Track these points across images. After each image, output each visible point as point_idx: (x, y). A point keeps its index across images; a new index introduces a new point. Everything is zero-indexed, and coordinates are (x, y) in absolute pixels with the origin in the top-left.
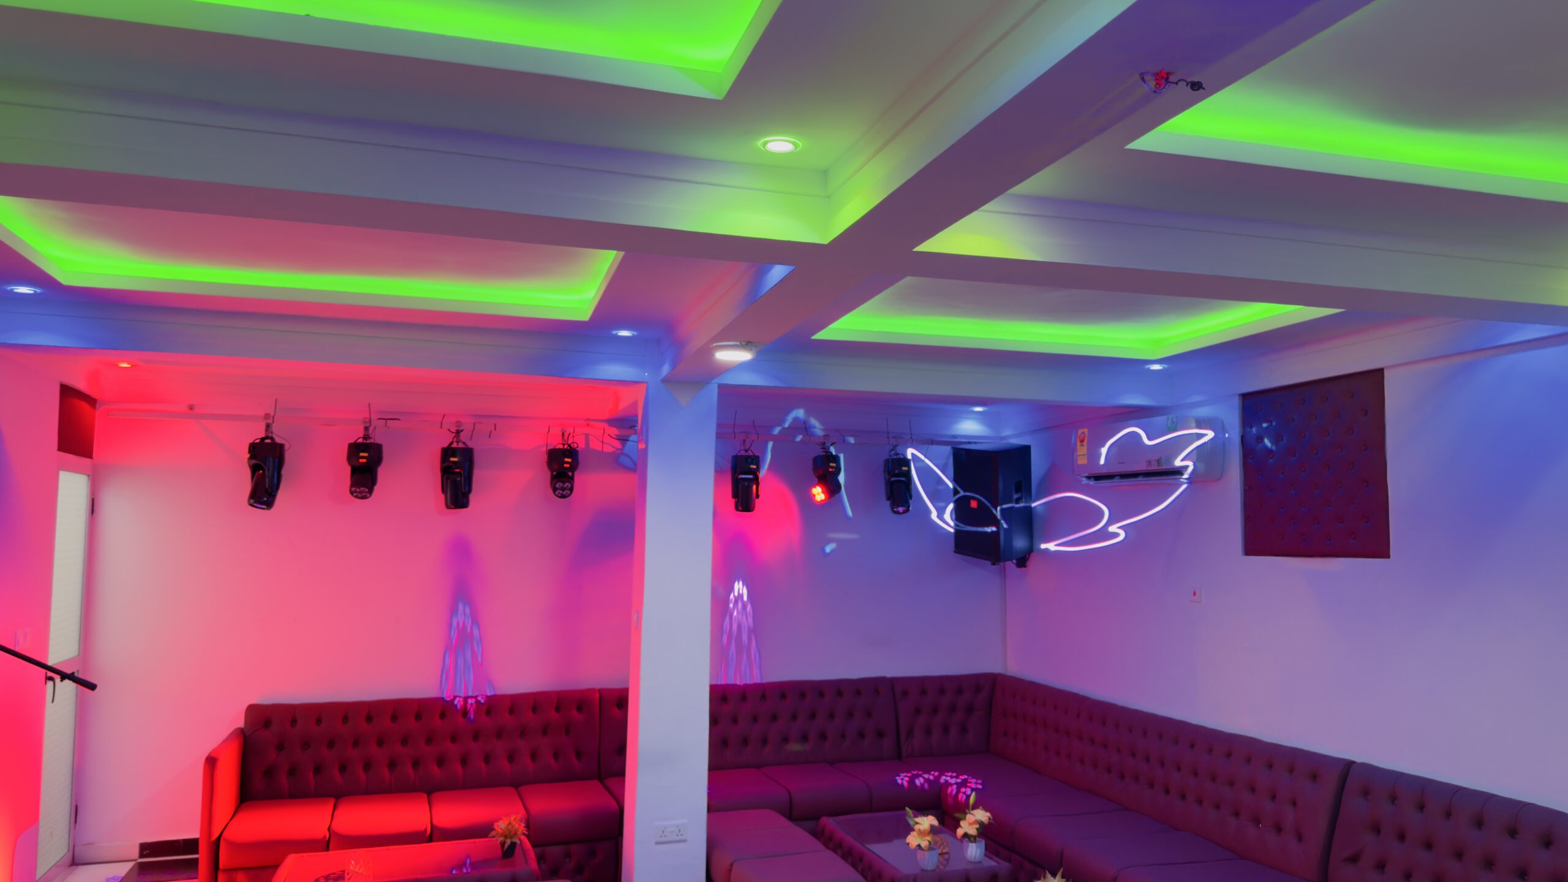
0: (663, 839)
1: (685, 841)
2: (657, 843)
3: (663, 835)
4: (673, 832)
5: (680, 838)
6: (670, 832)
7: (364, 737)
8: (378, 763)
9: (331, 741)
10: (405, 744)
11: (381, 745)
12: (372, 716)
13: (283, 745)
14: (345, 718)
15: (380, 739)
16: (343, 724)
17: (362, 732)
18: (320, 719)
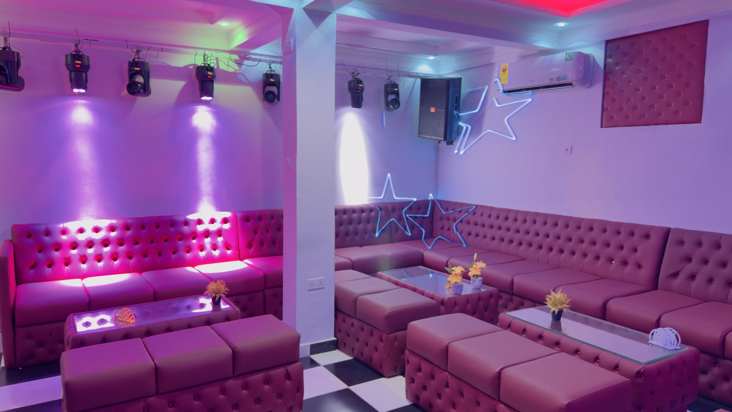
0: (312, 288)
2: (309, 290)
3: (312, 286)
4: (317, 284)
5: (321, 287)
7: (95, 242)
8: (106, 256)
9: (74, 245)
10: (122, 245)
11: (106, 246)
12: (99, 229)
13: (43, 248)
14: (81, 231)
15: (105, 242)
16: (80, 234)
17: (94, 239)
18: (64, 232)
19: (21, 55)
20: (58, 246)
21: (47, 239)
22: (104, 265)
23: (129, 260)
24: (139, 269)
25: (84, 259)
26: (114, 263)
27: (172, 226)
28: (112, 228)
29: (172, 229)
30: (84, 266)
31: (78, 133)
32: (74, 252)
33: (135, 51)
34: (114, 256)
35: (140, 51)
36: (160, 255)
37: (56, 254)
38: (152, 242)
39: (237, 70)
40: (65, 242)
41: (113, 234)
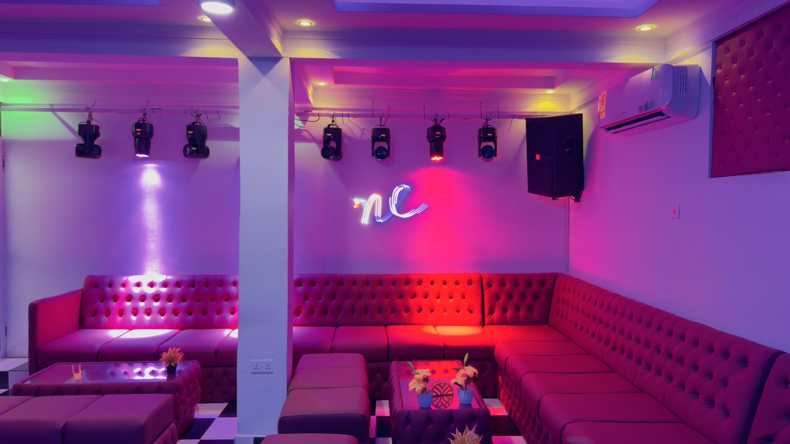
0: (256, 371)
1: (272, 373)
2: (252, 373)
3: (256, 368)
4: (263, 366)
5: (268, 371)
6: (261, 366)
7: (147, 296)
8: (155, 311)
9: (130, 298)
10: (170, 301)
11: (157, 301)
12: (153, 284)
13: (104, 298)
14: (138, 285)
15: (156, 297)
16: (137, 288)
17: (146, 293)
18: (124, 285)
19: (100, 127)
20: (116, 298)
21: (108, 289)
22: (150, 318)
23: (174, 316)
24: (182, 326)
25: (135, 312)
26: (161, 318)
27: (221, 285)
28: (165, 284)
29: (220, 289)
30: (134, 318)
31: (147, 194)
32: (128, 304)
33: (195, 115)
34: (162, 312)
35: (200, 116)
36: (205, 314)
37: (113, 304)
38: (199, 300)
39: (301, 127)
40: (122, 294)
41: (164, 290)
